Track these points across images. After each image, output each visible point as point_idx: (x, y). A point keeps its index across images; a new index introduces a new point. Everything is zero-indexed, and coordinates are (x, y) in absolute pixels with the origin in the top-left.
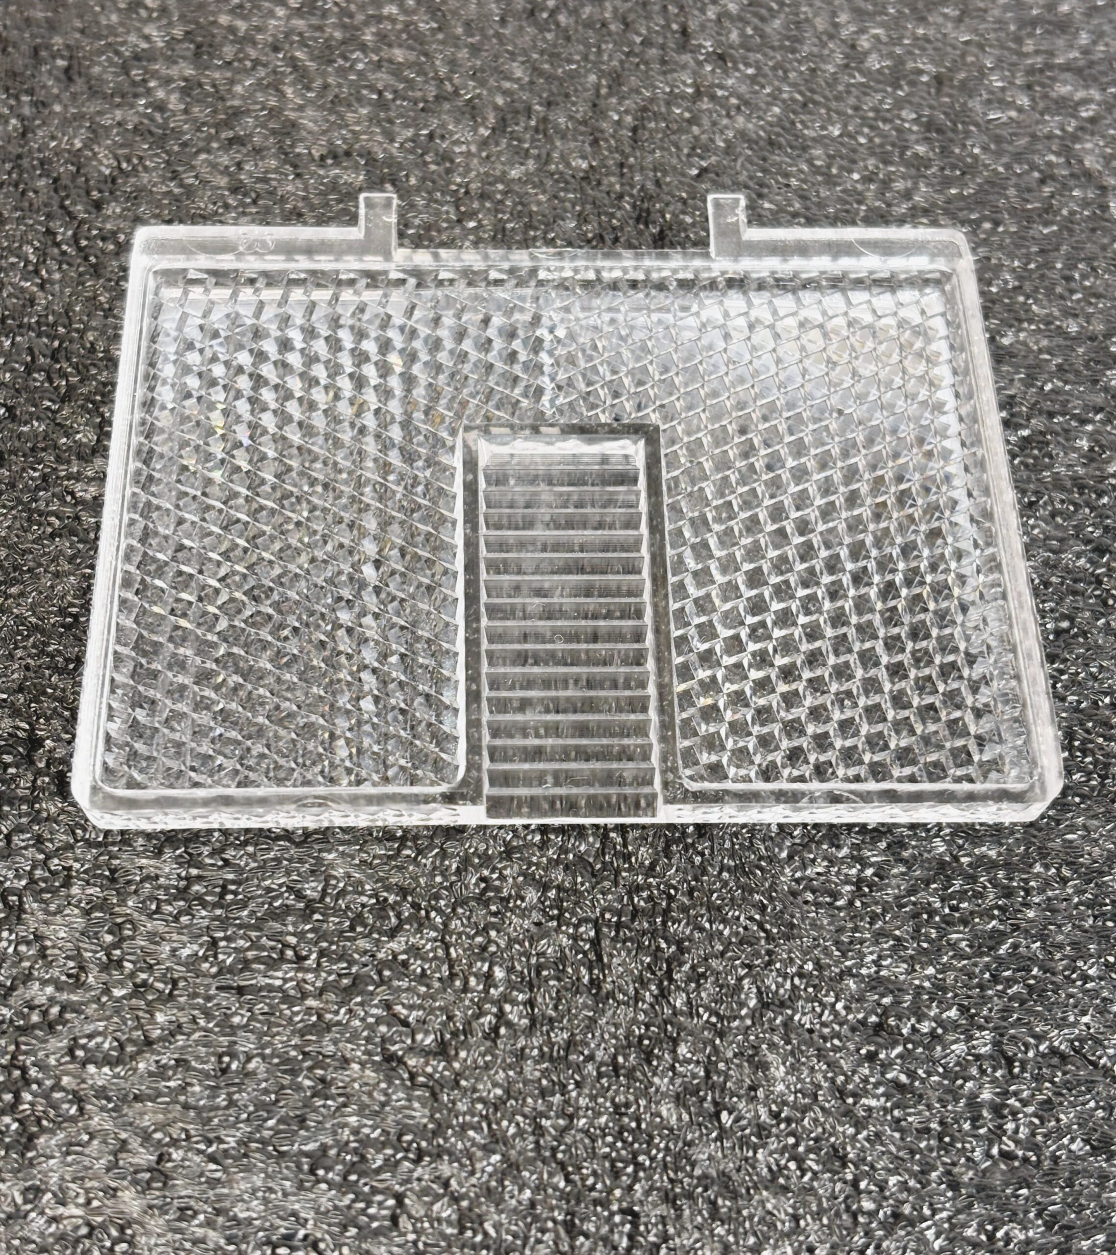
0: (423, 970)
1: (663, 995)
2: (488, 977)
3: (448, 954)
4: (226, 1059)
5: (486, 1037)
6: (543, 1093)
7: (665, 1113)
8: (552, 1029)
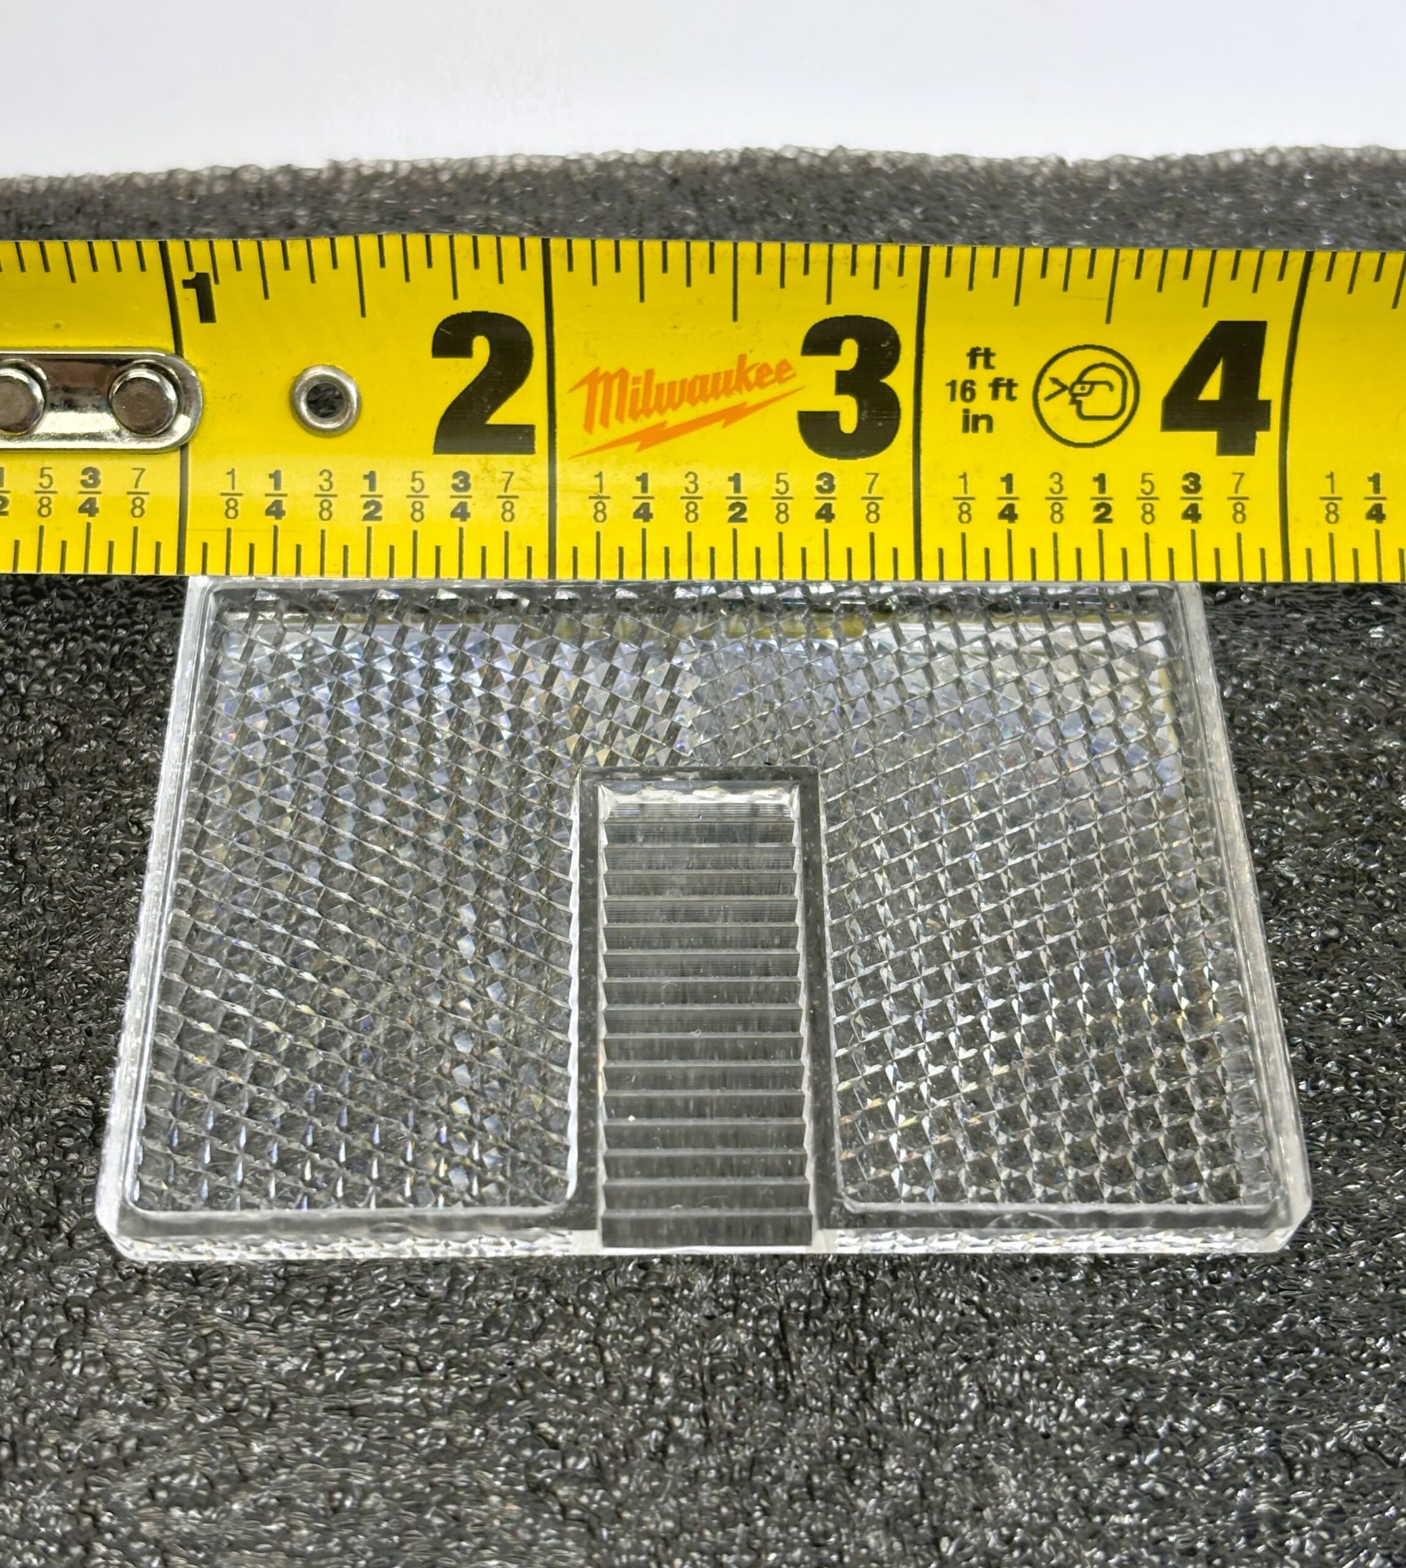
0: (573, 1378)
1: (865, 1397)
2: (653, 1384)
3: (602, 1359)
4: (338, 1496)
5: (652, 1457)
6: (724, 1523)
7: (872, 1542)
8: (732, 1445)
